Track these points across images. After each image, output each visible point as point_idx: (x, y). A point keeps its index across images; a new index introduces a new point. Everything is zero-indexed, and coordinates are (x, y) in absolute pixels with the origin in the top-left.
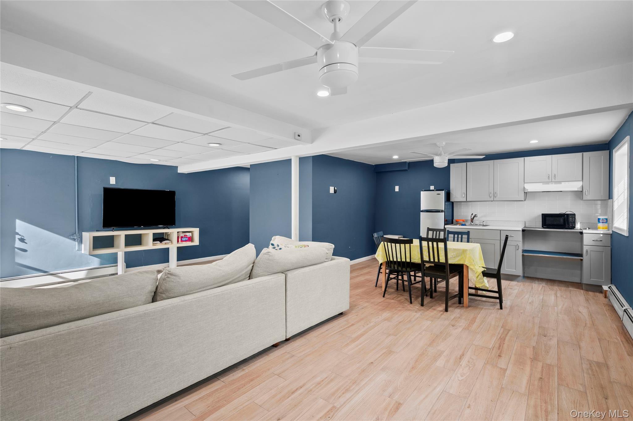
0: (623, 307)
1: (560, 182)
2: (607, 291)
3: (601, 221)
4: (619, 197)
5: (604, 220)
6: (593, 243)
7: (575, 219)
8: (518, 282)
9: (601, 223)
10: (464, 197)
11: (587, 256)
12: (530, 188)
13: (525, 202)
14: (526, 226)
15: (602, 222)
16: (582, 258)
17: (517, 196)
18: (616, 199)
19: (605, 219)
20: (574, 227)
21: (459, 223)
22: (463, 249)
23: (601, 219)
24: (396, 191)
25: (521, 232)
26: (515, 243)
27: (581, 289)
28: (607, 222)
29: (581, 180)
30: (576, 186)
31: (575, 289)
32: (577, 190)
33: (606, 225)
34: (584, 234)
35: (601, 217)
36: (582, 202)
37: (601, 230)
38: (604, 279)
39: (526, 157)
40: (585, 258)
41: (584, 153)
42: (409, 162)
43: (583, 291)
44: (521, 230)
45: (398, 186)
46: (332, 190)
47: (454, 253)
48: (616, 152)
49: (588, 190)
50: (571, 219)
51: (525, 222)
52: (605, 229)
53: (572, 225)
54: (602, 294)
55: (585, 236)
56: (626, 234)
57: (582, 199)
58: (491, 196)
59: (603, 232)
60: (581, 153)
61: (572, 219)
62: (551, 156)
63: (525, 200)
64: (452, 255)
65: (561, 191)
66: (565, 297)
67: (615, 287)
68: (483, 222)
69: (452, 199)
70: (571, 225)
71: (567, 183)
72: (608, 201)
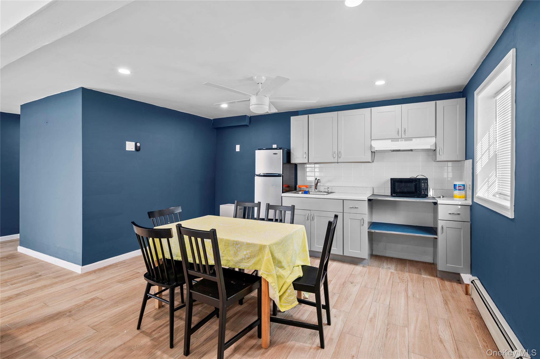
0: (513, 350)
1: (410, 139)
2: (469, 285)
3: (457, 188)
4: (482, 155)
5: (461, 187)
6: (450, 217)
7: (428, 185)
8: (363, 266)
9: (457, 191)
10: (306, 158)
11: (443, 233)
12: (378, 145)
13: (373, 164)
14: (375, 193)
15: (459, 190)
16: (435, 236)
17: (364, 156)
18: (480, 159)
19: (462, 185)
20: (426, 196)
21: (302, 190)
22: (260, 245)
23: (458, 186)
24: (236, 151)
25: (367, 202)
26: (360, 217)
27: (435, 277)
28: (464, 189)
29: (434, 135)
30: (428, 143)
31: (429, 277)
32: (429, 148)
33: (463, 192)
34: (439, 206)
35: (457, 183)
36: (434, 163)
37: (458, 199)
38: (462, 266)
39: (373, 108)
40: (440, 236)
41: (437, 101)
42: (250, 117)
43: (438, 278)
44: (367, 200)
45: (239, 145)
46: (130, 146)
47: (248, 251)
48: (478, 94)
49: (443, 149)
50: (423, 185)
51: (373, 188)
52: (463, 198)
53: (425, 193)
54: (460, 285)
55: (440, 208)
56: (510, 215)
57: (435, 160)
58: (334, 156)
59: (461, 203)
60: (434, 102)
61: (425, 185)
62: (400, 105)
63: (373, 162)
64: (245, 255)
65: (411, 150)
66: (418, 296)
67: (479, 281)
68: (328, 188)
69: (294, 161)
70: (423, 193)
71: (418, 139)
72: (465, 162)
